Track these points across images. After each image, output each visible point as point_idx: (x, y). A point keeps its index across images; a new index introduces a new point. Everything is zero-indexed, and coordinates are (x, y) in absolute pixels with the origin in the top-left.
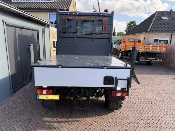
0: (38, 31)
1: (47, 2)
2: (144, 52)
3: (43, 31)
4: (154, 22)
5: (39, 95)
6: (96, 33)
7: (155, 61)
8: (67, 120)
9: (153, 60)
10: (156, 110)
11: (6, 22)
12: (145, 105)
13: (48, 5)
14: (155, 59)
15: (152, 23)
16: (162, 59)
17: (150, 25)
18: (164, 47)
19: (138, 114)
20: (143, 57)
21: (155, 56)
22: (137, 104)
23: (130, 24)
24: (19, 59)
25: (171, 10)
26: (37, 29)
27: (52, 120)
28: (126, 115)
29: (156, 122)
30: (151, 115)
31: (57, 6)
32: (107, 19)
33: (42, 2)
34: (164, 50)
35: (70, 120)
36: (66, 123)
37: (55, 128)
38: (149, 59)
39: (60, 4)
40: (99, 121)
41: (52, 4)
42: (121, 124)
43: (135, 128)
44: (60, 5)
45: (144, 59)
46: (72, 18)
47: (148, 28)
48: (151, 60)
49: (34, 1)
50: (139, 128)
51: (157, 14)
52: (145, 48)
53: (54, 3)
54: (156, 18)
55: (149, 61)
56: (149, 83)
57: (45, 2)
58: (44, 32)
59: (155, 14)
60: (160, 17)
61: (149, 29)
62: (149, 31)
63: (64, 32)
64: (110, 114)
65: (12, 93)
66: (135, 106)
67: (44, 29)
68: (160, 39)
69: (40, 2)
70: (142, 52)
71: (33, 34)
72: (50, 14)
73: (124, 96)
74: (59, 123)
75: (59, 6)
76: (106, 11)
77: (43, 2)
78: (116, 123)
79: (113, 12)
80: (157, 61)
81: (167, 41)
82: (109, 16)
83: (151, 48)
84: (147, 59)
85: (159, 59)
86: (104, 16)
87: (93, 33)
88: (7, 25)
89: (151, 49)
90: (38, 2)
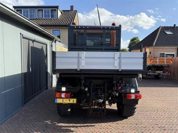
0: (47, 45)
1: (50, 19)
2: (151, 65)
3: (51, 44)
4: (158, 36)
5: (57, 99)
6: (105, 45)
7: (163, 74)
8: (82, 125)
9: (161, 74)
10: (169, 116)
11: (23, 35)
12: (158, 112)
13: (52, 22)
14: (163, 73)
15: (157, 38)
16: (171, 73)
17: (154, 39)
18: (171, 60)
19: (152, 120)
20: (150, 70)
21: (163, 69)
22: (149, 112)
23: (133, 40)
24: (31, 70)
25: (175, 25)
26: (46, 42)
27: (67, 125)
28: (140, 121)
29: (170, 126)
30: (165, 120)
31: (60, 22)
32: (115, 31)
33: (45, 19)
34: (171, 63)
35: (85, 125)
36: (83, 128)
37: (72, 131)
38: (156, 72)
39: (63, 20)
40: (114, 126)
41: (56, 21)
42: (136, 128)
43: (150, 131)
44: (64, 22)
45: (152, 73)
46: (82, 31)
47: (153, 42)
48: (159, 73)
49: (37, 18)
50: (154, 131)
51: (160, 29)
52: (152, 61)
53: (57, 19)
54: (160, 33)
55: (157, 74)
56: (159, 94)
57: (48, 19)
58: (52, 46)
59: (158, 29)
60: (164, 32)
61: (154, 44)
62: (154, 45)
63: (75, 44)
64: (124, 120)
65: (23, 103)
66: (148, 114)
67: (52, 43)
68: (166, 53)
69: (43, 19)
70: (149, 65)
71: (42, 47)
72: (53, 30)
73: (137, 98)
74: (75, 128)
75: (62, 22)
76: (114, 24)
77: (47, 19)
78: (131, 127)
79: (120, 26)
80: (165, 74)
81: (173, 55)
82: (117, 29)
83: (158, 61)
84: (155, 73)
85: (167, 72)
86: (112, 29)
87: (102, 45)
88: (23, 38)
89: (158, 63)
90: (41, 19)
